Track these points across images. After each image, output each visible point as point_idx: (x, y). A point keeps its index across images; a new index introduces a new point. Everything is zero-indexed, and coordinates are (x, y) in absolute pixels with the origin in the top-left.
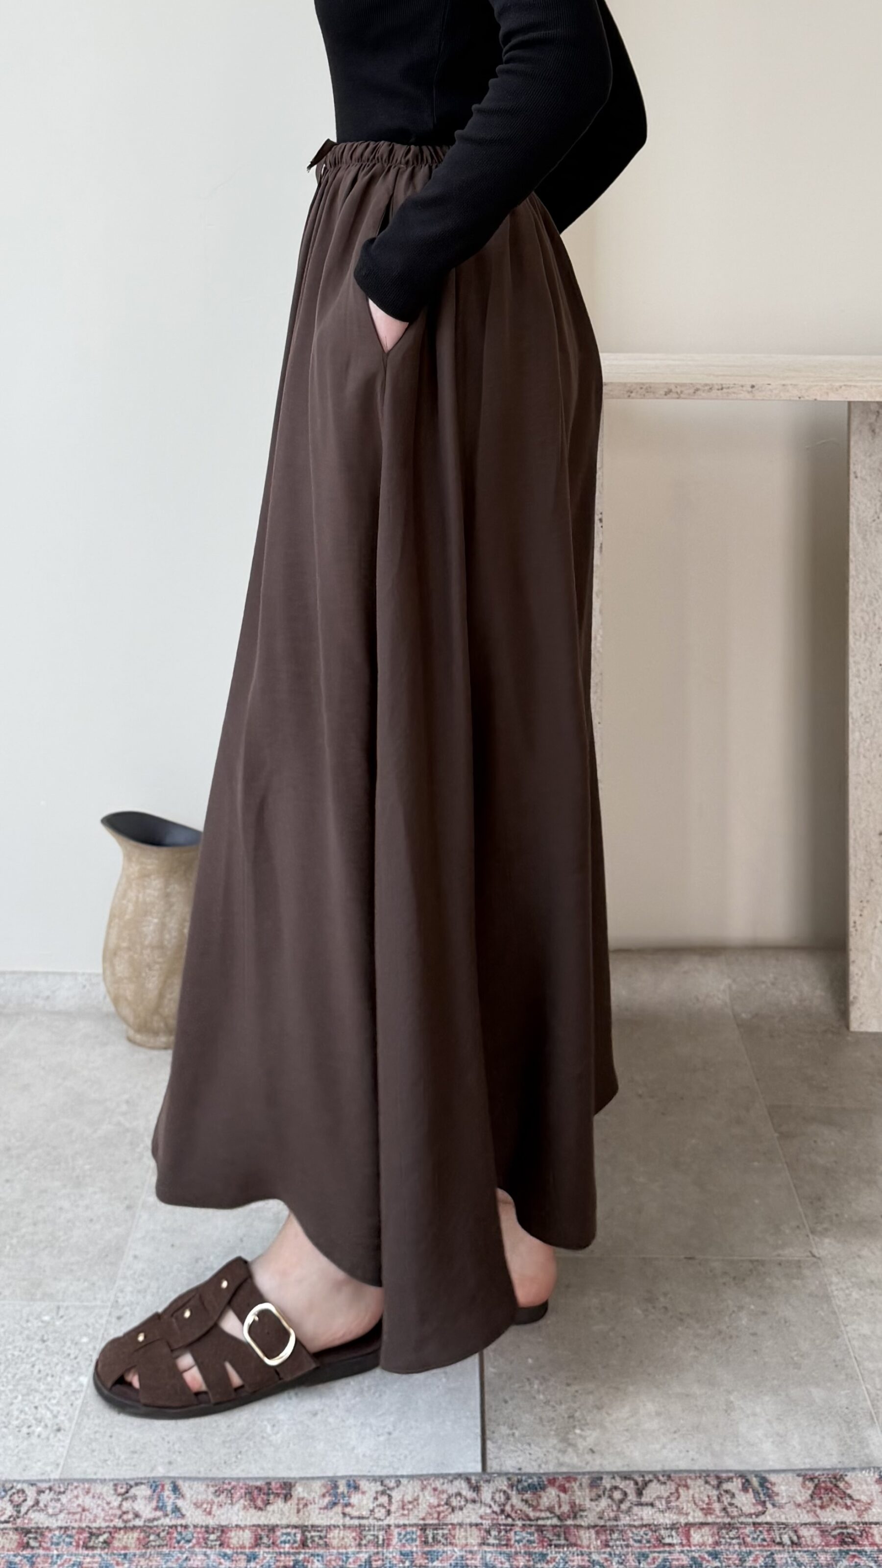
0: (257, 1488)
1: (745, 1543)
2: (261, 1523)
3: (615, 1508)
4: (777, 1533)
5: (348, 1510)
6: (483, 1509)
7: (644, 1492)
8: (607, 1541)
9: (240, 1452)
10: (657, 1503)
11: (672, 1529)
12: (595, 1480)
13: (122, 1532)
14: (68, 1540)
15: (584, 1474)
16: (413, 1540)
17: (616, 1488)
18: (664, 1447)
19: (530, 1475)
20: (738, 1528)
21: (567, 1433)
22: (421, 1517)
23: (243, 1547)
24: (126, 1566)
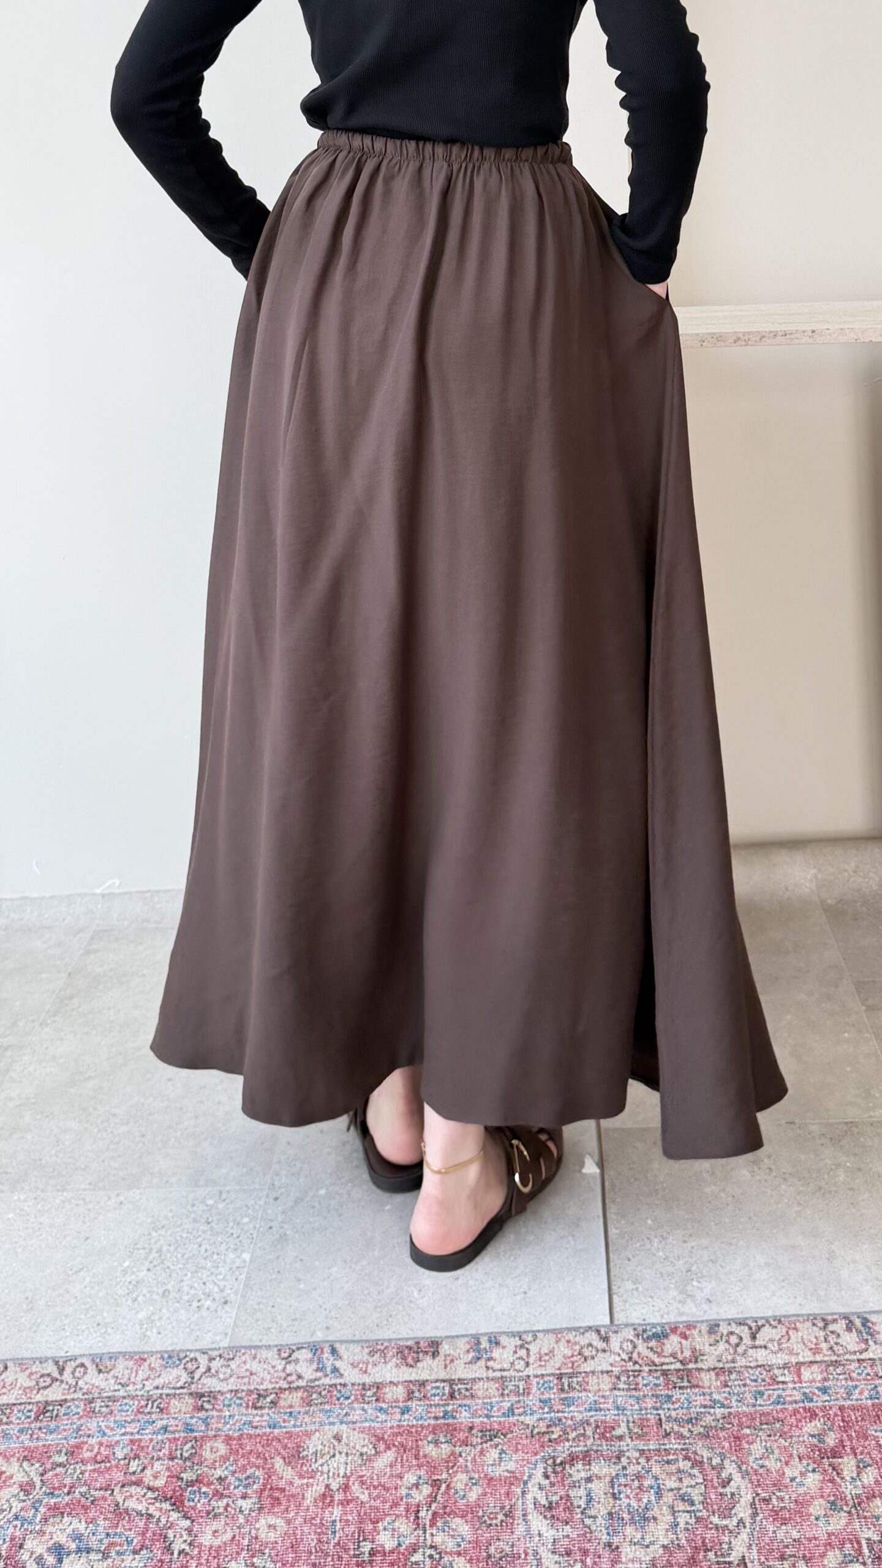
0: (407, 1347)
1: (852, 1379)
2: (412, 1379)
3: (732, 1351)
4: (879, 1367)
5: (490, 1364)
6: (613, 1357)
7: (758, 1336)
8: (725, 1381)
9: (391, 1316)
10: (770, 1345)
11: (784, 1368)
12: (713, 1328)
13: (287, 1392)
14: (238, 1401)
15: (702, 1322)
16: (550, 1388)
17: (732, 1333)
18: (773, 1294)
19: (654, 1326)
20: (843, 1365)
21: (686, 1285)
22: (558, 1365)
23: (397, 1401)
24: (292, 1423)
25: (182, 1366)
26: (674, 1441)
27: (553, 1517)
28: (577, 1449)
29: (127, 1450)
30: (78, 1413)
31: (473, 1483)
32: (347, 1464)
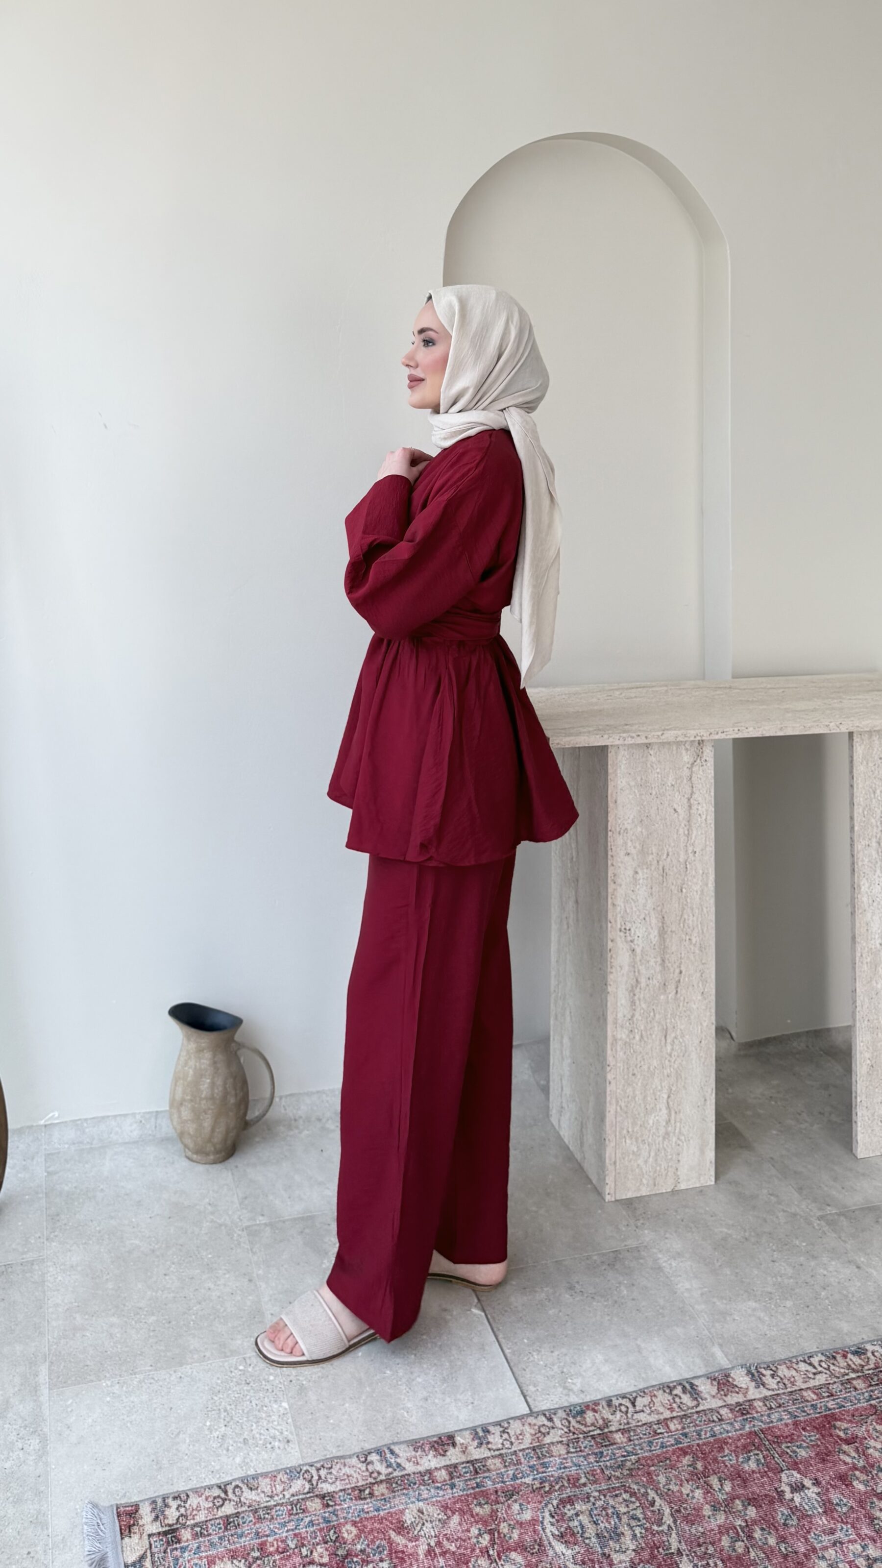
0: (436, 1442)
1: (696, 1425)
2: (447, 1464)
3: (625, 1417)
4: (709, 1415)
5: (490, 1446)
6: (559, 1431)
7: (636, 1404)
8: (629, 1437)
10: (645, 1409)
11: (658, 1424)
12: (610, 1402)
14: (349, 1497)
15: (601, 1399)
16: (532, 1457)
17: (622, 1405)
19: (574, 1407)
20: (689, 1417)
21: (565, 1383)
23: (445, 1481)
24: (388, 1505)
25: (301, 1478)
26: (615, 1482)
27: (566, 1541)
28: (562, 1496)
29: (295, 1542)
30: (252, 1521)
31: (512, 1528)
32: (433, 1528)
